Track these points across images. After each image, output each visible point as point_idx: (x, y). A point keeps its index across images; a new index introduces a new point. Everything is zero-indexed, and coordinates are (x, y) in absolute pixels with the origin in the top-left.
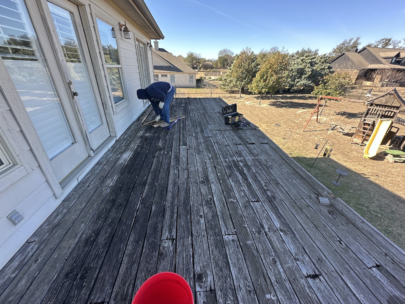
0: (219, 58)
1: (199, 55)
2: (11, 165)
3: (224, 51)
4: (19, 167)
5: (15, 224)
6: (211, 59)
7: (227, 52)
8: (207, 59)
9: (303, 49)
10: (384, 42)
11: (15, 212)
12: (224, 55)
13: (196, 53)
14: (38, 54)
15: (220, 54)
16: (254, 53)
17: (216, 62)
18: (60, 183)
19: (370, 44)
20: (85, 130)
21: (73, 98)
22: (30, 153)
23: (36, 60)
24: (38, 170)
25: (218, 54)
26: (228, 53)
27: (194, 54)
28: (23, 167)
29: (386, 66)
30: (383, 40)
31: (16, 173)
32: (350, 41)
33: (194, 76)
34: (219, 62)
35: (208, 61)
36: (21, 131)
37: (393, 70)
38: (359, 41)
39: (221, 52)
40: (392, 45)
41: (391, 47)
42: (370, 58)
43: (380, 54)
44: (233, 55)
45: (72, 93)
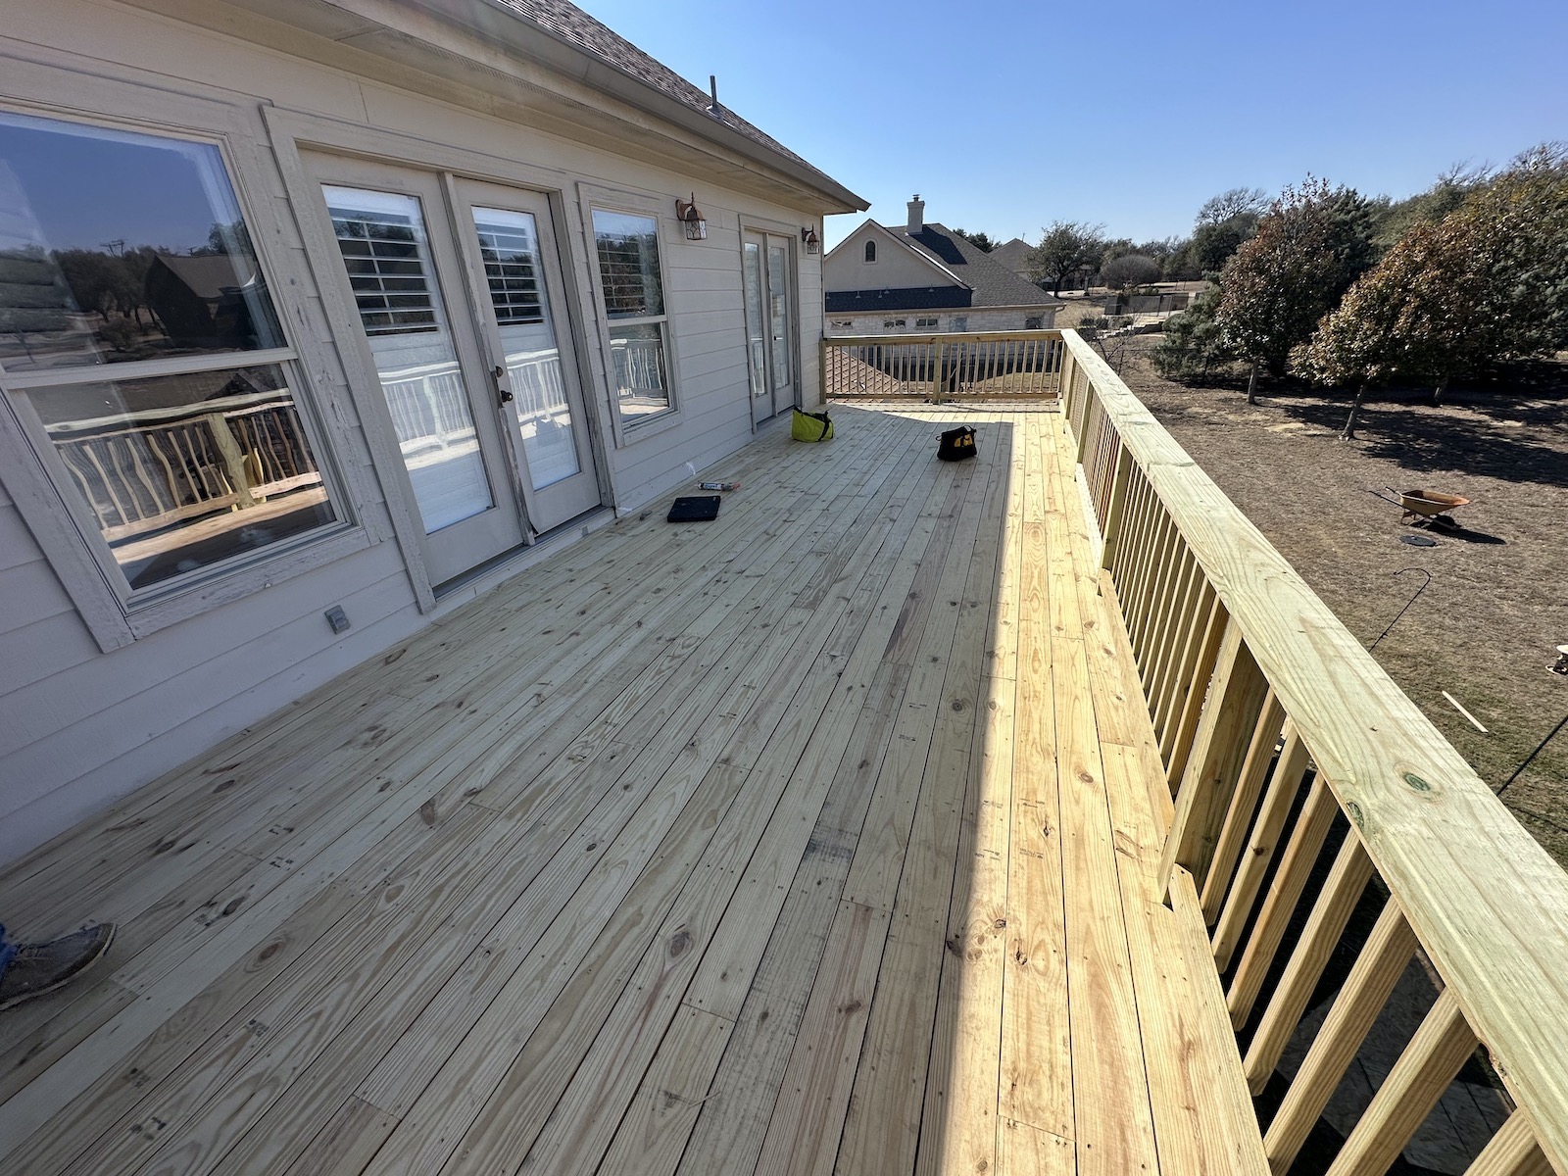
0: (1201, 231)
2: (347, 524)
3: (1230, 200)
4: (357, 531)
5: (335, 630)
6: (1162, 240)
7: (1246, 200)
8: (1139, 242)
11: (338, 610)
12: (1226, 215)
13: (1081, 225)
14: (439, 316)
15: (1204, 216)
16: (1360, 196)
17: (1184, 250)
18: (435, 590)
20: (520, 480)
21: (500, 406)
22: (382, 509)
23: (434, 329)
24: (391, 546)
25: (1197, 215)
26: (1250, 206)
27: (1076, 228)
28: (363, 533)
31: (351, 540)
33: (1046, 317)
34: (1193, 250)
36: (373, 466)
39: (1213, 205)
45: (497, 395)
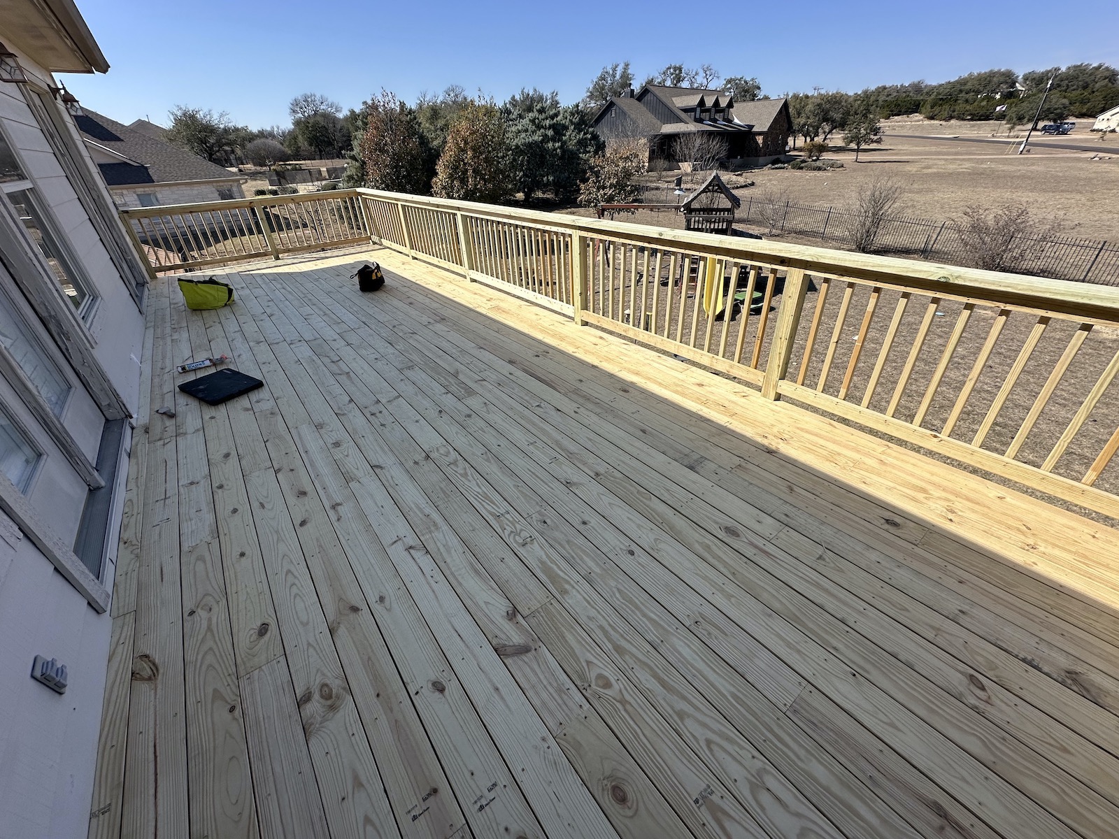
0: (297, 123)
1: (221, 115)
3: (306, 101)
5: (56, 689)
6: (269, 129)
7: (318, 103)
9: (522, 91)
10: (672, 74)
12: (309, 112)
15: (294, 111)
19: (650, 79)
25: (289, 111)
26: (322, 107)
27: (201, 114)
29: (688, 125)
30: (669, 68)
32: (614, 70)
34: (300, 137)
35: (262, 134)
37: (703, 134)
38: (629, 71)
39: (296, 103)
40: (686, 79)
41: (685, 84)
42: (660, 111)
43: (674, 99)
44: (341, 111)
